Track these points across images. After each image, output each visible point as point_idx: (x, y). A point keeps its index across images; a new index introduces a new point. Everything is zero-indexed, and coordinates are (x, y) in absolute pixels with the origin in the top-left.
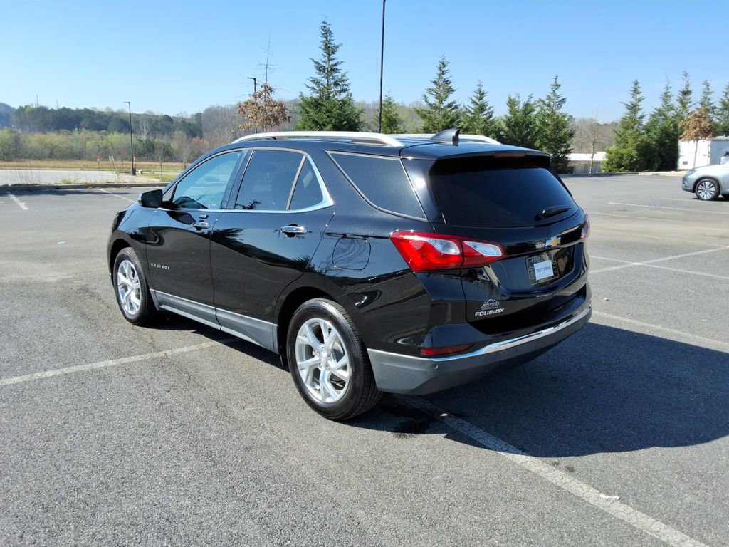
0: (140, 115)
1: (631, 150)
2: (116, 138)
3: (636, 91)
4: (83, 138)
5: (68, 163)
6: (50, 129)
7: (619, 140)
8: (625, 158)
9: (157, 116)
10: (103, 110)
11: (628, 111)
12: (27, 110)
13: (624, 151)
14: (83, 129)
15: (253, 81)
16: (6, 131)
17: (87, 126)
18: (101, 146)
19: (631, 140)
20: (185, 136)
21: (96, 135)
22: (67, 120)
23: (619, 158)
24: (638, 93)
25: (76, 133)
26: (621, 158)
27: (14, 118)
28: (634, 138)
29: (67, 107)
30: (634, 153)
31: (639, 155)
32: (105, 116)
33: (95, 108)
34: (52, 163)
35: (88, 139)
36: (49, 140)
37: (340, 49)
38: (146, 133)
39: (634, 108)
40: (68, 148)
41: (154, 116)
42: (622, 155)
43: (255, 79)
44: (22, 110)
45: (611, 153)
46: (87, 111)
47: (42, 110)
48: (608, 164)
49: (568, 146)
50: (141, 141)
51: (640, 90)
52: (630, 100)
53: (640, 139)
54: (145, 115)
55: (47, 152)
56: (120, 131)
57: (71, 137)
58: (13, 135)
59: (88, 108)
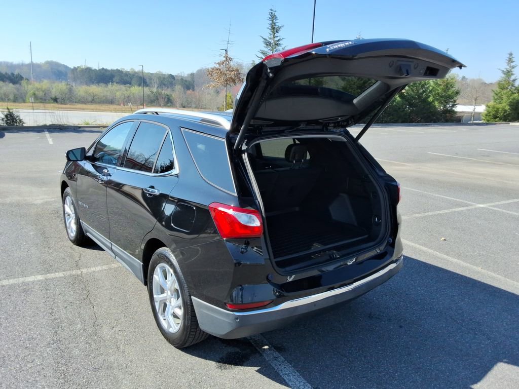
0: (153, 74)
1: (505, 105)
2: (136, 90)
3: (510, 60)
4: (115, 90)
5: (103, 107)
6: (93, 83)
7: (496, 97)
8: (500, 111)
9: (165, 75)
10: (129, 70)
11: (503, 76)
12: (79, 69)
13: (499, 106)
14: (115, 84)
16: (63, 84)
17: (117, 81)
18: (126, 95)
19: (505, 98)
20: (182, 89)
21: (123, 87)
22: (105, 77)
23: (496, 111)
24: (512, 62)
25: (110, 85)
26: (497, 111)
27: (70, 75)
28: (508, 96)
29: (105, 68)
30: (507, 108)
31: (512, 109)
32: (130, 74)
33: (123, 69)
34: (93, 106)
35: (117, 91)
36: (91, 91)
37: (282, 29)
38: (156, 87)
39: (508, 73)
40: (104, 96)
41: (162, 74)
42: (498, 109)
43: (226, 50)
44: (75, 69)
45: (489, 107)
46: (118, 71)
47: (88, 70)
48: (486, 115)
49: (455, 101)
50: (152, 93)
51: (514, 60)
52: (505, 66)
53: (512, 97)
54: (156, 74)
55: (90, 99)
56: (139, 85)
57: (107, 89)
58: (68, 86)
59: (119, 69)
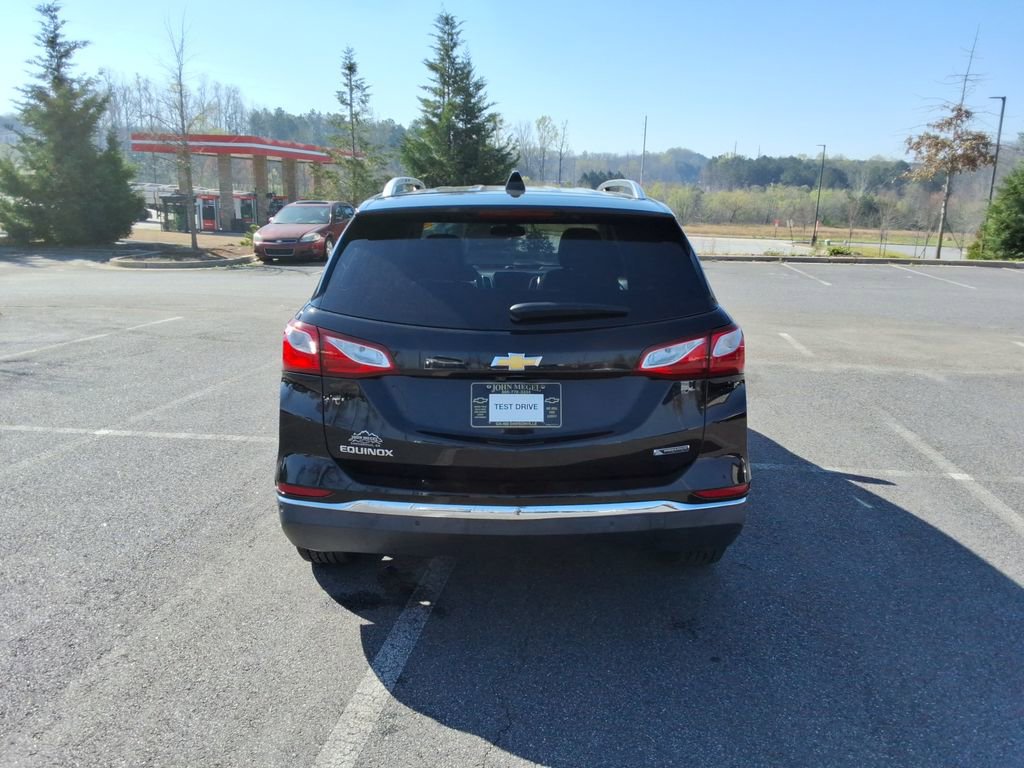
0: (864, 162)
2: (829, 197)
4: (781, 196)
5: (753, 229)
6: (741, 186)
9: (890, 162)
10: (814, 158)
12: (720, 161)
14: (780, 185)
15: (1001, 101)
16: (687, 189)
17: (788, 179)
18: (797, 206)
20: (921, 190)
21: (794, 190)
22: (764, 173)
25: (770, 190)
27: (704, 172)
29: (768, 156)
32: (815, 165)
33: (804, 156)
34: (732, 228)
35: (782, 198)
36: (733, 199)
38: (863, 188)
40: (754, 209)
41: (885, 163)
43: (1004, 99)
44: (715, 160)
46: (792, 159)
47: (738, 161)
50: (853, 199)
54: (872, 162)
55: (729, 214)
56: (832, 186)
57: (762, 195)
58: (696, 192)
59: (795, 155)
